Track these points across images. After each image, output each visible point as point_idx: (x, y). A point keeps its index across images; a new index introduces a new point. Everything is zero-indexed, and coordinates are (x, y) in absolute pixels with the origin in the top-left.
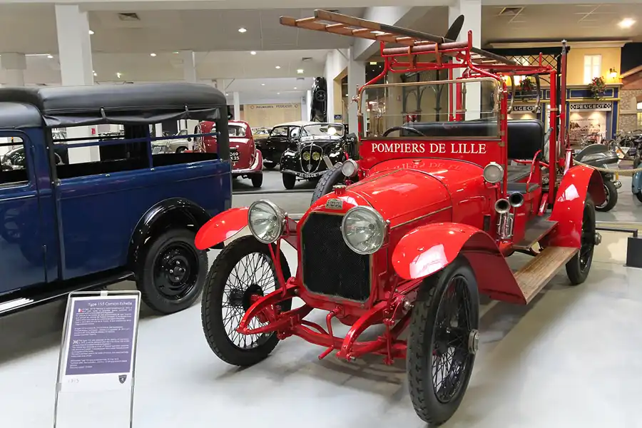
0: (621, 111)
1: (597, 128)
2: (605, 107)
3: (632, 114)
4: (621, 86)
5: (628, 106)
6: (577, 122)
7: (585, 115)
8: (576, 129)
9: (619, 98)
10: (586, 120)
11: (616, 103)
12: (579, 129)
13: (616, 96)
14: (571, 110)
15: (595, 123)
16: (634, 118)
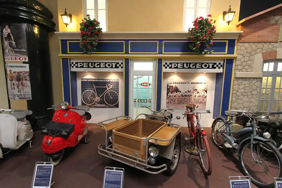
0: (237, 72)
1: (202, 93)
2: (213, 67)
3: (254, 78)
4: (240, 36)
5: (249, 66)
6: (177, 85)
7: (187, 76)
8: (175, 94)
9: (235, 55)
10: (189, 83)
11: (230, 62)
12: (178, 94)
13: (231, 51)
14: (164, 70)
15: (200, 88)
16: (258, 84)
